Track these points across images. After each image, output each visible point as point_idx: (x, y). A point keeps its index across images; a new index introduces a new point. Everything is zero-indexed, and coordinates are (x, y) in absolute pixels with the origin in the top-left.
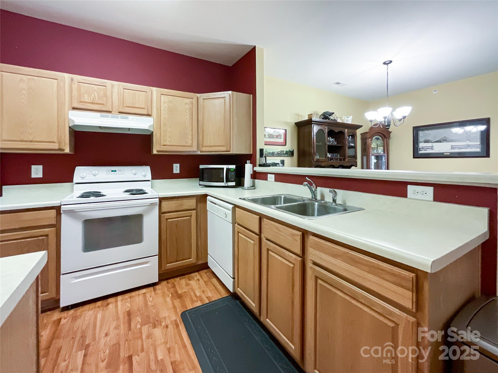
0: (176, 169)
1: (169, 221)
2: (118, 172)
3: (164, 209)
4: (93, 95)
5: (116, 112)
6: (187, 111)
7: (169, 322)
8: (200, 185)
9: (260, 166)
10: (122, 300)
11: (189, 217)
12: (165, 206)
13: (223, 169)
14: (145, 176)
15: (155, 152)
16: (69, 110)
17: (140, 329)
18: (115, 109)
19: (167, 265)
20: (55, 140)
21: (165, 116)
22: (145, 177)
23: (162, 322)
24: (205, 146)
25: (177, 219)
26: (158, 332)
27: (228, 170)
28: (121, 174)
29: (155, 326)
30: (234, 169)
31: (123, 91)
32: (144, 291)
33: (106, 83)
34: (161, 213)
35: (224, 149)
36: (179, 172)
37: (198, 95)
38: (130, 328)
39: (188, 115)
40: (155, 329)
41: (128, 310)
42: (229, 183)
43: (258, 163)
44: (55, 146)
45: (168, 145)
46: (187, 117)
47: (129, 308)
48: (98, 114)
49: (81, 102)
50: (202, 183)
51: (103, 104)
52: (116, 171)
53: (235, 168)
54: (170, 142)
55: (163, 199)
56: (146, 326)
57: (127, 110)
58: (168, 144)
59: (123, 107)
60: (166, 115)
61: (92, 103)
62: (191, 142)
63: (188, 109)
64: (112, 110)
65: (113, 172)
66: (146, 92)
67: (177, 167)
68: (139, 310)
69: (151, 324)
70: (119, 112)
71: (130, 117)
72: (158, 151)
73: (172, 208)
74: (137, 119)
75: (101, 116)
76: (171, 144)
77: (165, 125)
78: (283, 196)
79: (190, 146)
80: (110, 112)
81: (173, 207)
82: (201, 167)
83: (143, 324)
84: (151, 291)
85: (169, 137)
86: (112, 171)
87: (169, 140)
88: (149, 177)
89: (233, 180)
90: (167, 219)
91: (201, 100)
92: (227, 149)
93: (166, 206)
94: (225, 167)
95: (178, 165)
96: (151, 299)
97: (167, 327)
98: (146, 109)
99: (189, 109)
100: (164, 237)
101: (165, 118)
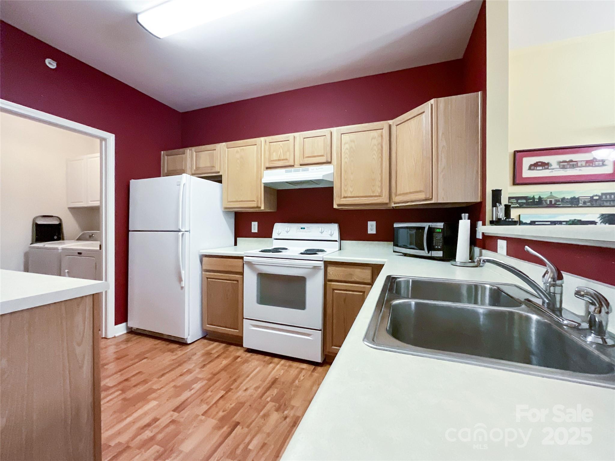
0: (372, 227)
1: (336, 293)
2: (307, 229)
3: (330, 276)
4: (279, 153)
5: (299, 165)
6: (375, 148)
7: (292, 415)
8: (394, 252)
9: (492, 223)
10: (282, 365)
11: (361, 294)
12: (331, 273)
13: (423, 228)
14: (331, 235)
15: (335, 206)
16: (264, 170)
17: (268, 402)
18: (297, 163)
19: (333, 347)
20: (255, 199)
21: (346, 160)
22: (331, 237)
23: (288, 410)
24: (400, 195)
25: (345, 292)
26: (275, 417)
27: (431, 230)
28: (309, 231)
29: (277, 410)
30: (441, 229)
31: (304, 140)
32: (304, 366)
33: (289, 136)
34: (327, 280)
35: (422, 196)
36: (375, 233)
37: (390, 122)
38: (261, 397)
39: (376, 154)
40: (276, 412)
41: (277, 377)
42: (432, 251)
43: (488, 218)
44: (254, 204)
45: (350, 197)
46: (374, 156)
47: (279, 376)
48: (283, 170)
49: (271, 161)
50: (397, 249)
51: (286, 159)
52: (304, 228)
53: (442, 227)
54: (351, 192)
55: (329, 264)
56: (274, 404)
57: (307, 161)
58: (349, 195)
59: (304, 158)
60: (347, 158)
61: (279, 160)
62: (379, 191)
63: (375, 145)
64: (294, 164)
65: (302, 230)
66: (325, 136)
67: (372, 226)
68: (283, 383)
69: (277, 405)
70: (301, 165)
71: (311, 168)
72: (338, 205)
73: (339, 277)
74: (317, 169)
75: (286, 172)
76: (353, 195)
77: (345, 172)
78: (488, 286)
79: (380, 196)
80: (292, 166)
81: (340, 275)
82: (396, 225)
83: (272, 400)
84: (309, 370)
85: (351, 187)
86: (301, 228)
87: (351, 190)
88: (336, 236)
89: (439, 247)
90: (334, 290)
91: (394, 128)
92: (426, 195)
93: (333, 273)
94: (426, 225)
95: (374, 223)
96: (302, 378)
97: (286, 418)
98: (325, 156)
99: (377, 145)
100: (329, 311)
101: (346, 163)
